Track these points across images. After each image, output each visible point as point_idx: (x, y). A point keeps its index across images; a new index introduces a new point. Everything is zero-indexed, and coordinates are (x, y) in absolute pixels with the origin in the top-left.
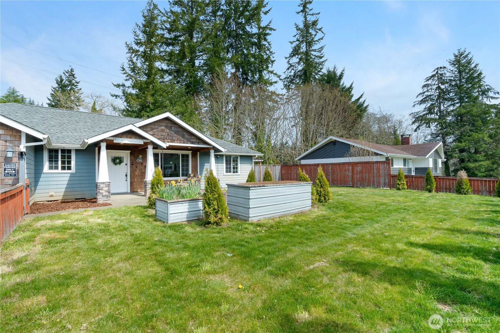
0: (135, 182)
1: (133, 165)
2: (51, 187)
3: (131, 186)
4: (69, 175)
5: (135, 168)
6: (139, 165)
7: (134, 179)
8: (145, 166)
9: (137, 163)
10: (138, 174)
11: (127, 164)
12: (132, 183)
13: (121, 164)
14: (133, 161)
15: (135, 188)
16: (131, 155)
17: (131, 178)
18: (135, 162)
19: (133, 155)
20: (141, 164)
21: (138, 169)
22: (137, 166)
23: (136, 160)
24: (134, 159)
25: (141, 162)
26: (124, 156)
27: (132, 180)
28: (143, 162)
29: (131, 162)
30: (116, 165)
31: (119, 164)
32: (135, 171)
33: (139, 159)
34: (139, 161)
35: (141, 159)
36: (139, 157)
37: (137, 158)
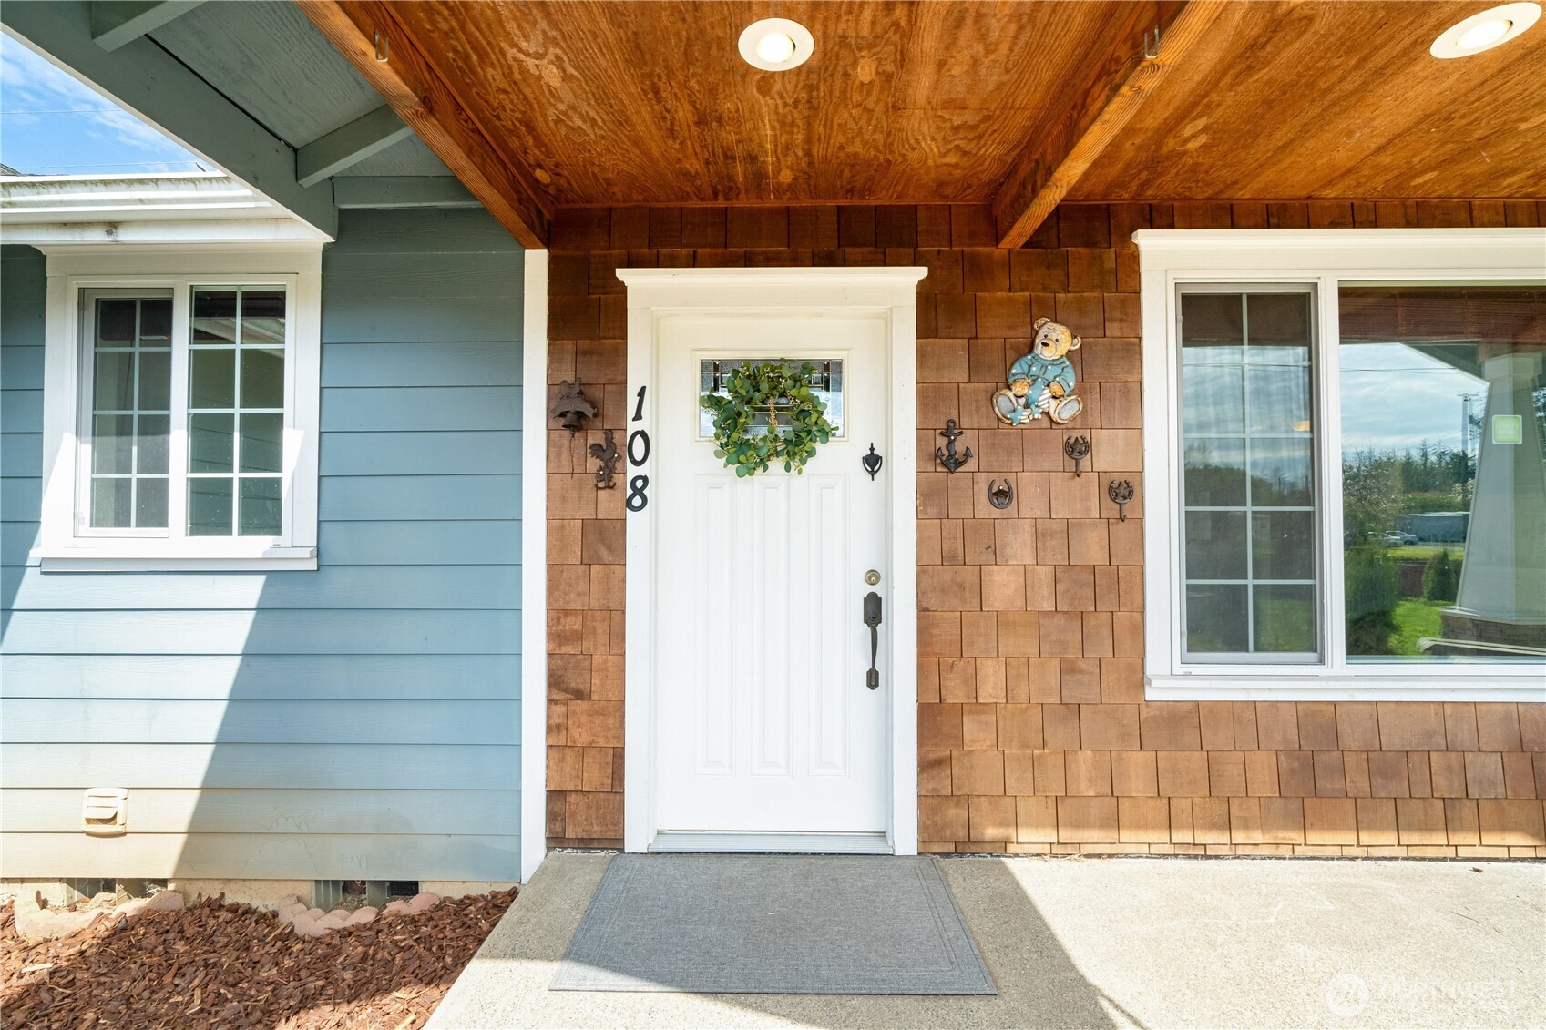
0: (979, 708)
1: (952, 462)
2: (105, 720)
3: (927, 766)
4: (250, 591)
5: (985, 509)
6: (1031, 469)
7: (971, 670)
8: (1117, 478)
9: (1010, 435)
10: (1020, 603)
11: (878, 459)
12: (939, 718)
13: (812, 453)
14: (956, 419)
15: (978, 796)
16: (927, 328)
17: (936, 654)
18: (984, 425)
19: (961, 335)
20: (1066, 457)
21: (1027, 526)
22: (1008, 490)
23: (990, 396)
24: (966, 380)
25: (1067, 429)
26: (845, 353)
27: (944, 678)
28: (1094, 419)
29: (938, 431)
30: (751, 472)
31: (789, 456)
32: (987, 549)
33: (1034, 380)
34: (1033, 406)
35: (1059, 375)
36: (1033, 355)
37: (1010, 369)
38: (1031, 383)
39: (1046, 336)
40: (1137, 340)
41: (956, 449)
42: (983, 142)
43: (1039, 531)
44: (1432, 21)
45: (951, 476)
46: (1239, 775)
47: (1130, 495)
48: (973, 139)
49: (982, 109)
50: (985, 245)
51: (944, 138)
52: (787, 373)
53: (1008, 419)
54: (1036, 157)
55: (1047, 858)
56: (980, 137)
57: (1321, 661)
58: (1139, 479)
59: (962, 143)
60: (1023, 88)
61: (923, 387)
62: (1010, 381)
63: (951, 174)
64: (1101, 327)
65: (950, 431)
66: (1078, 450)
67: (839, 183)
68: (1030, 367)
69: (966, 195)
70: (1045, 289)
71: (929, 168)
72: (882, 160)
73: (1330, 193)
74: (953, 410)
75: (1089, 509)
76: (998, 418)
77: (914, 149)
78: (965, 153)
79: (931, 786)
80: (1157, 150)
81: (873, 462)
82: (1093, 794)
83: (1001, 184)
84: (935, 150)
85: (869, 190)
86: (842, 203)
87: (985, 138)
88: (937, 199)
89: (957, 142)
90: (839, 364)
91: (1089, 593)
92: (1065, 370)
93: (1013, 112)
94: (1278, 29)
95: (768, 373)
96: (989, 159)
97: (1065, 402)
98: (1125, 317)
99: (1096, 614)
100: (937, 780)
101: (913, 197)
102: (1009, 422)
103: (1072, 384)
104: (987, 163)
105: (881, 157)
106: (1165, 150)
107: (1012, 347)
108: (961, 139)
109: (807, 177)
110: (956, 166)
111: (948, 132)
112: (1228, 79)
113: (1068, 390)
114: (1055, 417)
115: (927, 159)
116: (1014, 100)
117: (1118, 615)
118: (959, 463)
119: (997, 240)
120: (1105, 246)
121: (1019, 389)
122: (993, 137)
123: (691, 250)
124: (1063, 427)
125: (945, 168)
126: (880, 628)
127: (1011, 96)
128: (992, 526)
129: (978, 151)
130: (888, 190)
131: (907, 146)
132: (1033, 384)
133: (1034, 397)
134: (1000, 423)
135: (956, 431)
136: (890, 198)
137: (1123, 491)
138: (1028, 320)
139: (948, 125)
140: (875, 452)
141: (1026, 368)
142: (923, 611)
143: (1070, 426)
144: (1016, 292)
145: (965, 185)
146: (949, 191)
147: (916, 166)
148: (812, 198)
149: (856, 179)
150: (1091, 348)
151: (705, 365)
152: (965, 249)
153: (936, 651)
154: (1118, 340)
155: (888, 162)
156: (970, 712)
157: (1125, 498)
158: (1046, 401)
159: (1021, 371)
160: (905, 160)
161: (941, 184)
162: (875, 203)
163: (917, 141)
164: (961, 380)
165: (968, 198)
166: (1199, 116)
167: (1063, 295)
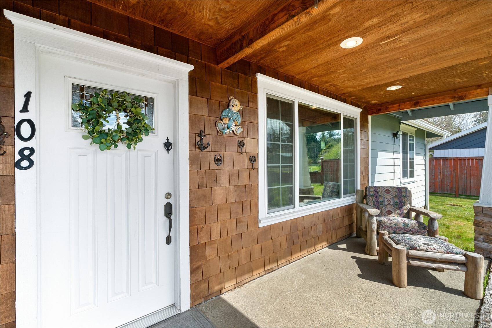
6: (228, 151)
7: (209, 228)
8: (252, 155)
9: (221, 138)
10: (224, 200)
11: (171, 144)
12: (197, 250)
13: (141, 140)
14: (203, 130)
15: (211, 276)
16: (193, 92)
17: (196, 225)
18: (213, 133)
19: (205, 97)
20: (238, 147)
21: (226, 171)
22: (220, 159)
23: (215, 123)
24: (207, 115)
25: (238, 137)
26: (156, 95)
27: (199, 234)
28: (246, 135)
29: (196, 134)
30: (108, 148)
31: (129, 141)
32: (214, 181)
33: (230, 119)
34: (230, 128)
35: (236, 118)
36: (229, 109)
37: (222, 113)
38: (229, 119)
39: (233, 103)
40: (256, 109)
41: (203, 142)
42: (226, 21)
43: (230, 174)
44: (347, 35)
45: (201, 153)
46: (279, 244)
47: (255, 161)
48: (223, 18)
49: (234, 5)
50: (213, 64)
51: (214, 12)
52: (129, 99)
53: (221, 132)
54: (243, 34)
55: (233, 290)
56: (227, 18)
57: (294, 207)
58: (257, 155)
59: (219, 17)
60: (252, 3)
61: (191, 115)
62: (222, 118)
63: (208, 30)
64: (248, 103)
65: (201, 135)
66: (241, 145)
67: (159, 14)
68: (228, 113)
69: (208, 41)
70: (232, 86)
71: (201, 23)
72: (184, 11)
73: (297, 77)
74: (202, 126)
75: (244, 165)
76: (218, 131)
77: (200, 12)
78: (218, 23)
79: (195, 279)
80: (273, 47)
81: (168, 145)
82: (246, 263)
83: (222, 42)
84: (208, 16)
85: (171, 24)
86: (157, 25)
87: (228, 19)
88: (197, 39)
89: (217, 16)
90: (152, 100)
91: (244, 194)
92: (238, 116)
93: (243, 12)
94: (323, 20)
95: (117, 97)
96: (225, 29)
97: (238, 127)
98: (254, 101)
99: (246, 201)
100: (197, 275)
101: (188, 35)
102: (221, 133)
103: (240, 122)
104: (222, 31)
105: (185, 9)
106: (274, 48)
107: (222, 105)
108: (220, 15)
109: (145, 4)
110: (211, 27)
111: (217, 10)
112: (302, 31)
113: (239, 123)
114: (235, 132)
115: (202, 19)
116: (246, 8)
117: (252, 201)
118: (205, 148)
119: (218, 63)
120: (249, 75)
121: (225, 121)
122: (231, 20)
123: (67, 18)
124: (237, 136)
125: (207, 26)
126: (172, 217)
127: (246, 5)
128: (215, 172)
129: (223, 24)
130: (179, 27)
131: (198, 9)
132: (230, 120)
133: (230, 125)
134: (218, 133)
135: (203, 135)
136: (178, 31)
137: (253, 159)
138: (227, 96)
139: (219, 6)
140: (169, 141)
141: (227, 114)
142: (191, 208)
143: (239, 136)
144: (223, 85)
145: (210, 37)
146: (203, 37)
147: (197, 20)
148: (142, 17)
149: (168, 15)
150: (245, 110)
151: (74, 86)
152: (206, 63)
153: (196, 224)
154: (252, 108)
155: (186, 13)
156: (209, 245)
157: (254, 162)
158: (233, 127)
159: (225, 114)
160: (194, 16)
161: (202, 33)
162: (171, 31)
163: (203, 9)
164: (205, 115)
165: (208, 43)
166: (289, 40)
167: (237, 89)
